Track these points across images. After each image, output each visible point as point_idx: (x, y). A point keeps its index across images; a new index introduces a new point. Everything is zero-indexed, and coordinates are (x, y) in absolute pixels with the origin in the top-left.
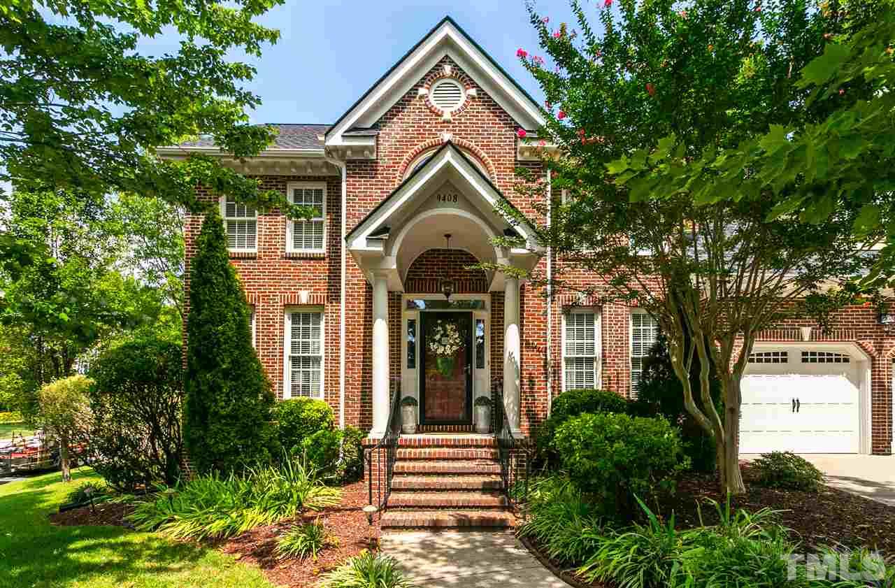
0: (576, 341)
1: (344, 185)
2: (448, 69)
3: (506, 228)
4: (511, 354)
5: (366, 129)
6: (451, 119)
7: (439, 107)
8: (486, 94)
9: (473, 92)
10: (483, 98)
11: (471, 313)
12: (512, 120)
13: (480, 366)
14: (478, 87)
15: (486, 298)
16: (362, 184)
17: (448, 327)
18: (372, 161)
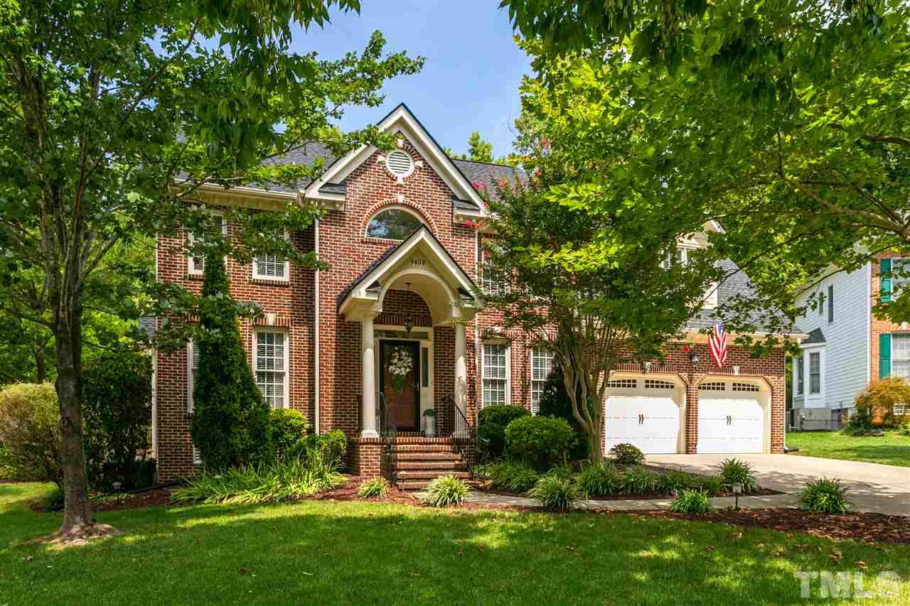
0: (491, 366)
1: (317, 229)
2: (400, 143)
3: (458, 287)
4: (459, 379)
5: (336, 185)
6: (403, 183)
7: (392, 172)
8: (429, 166)
9: (420, 164)
10: (428, 169)
11: (419, 342)
12: (450, 190)
13: (426, 384)
14: (424, 160)
15: (430, 331)
16: (332, 229)
17: (404, 353)
18: (341, 213)
